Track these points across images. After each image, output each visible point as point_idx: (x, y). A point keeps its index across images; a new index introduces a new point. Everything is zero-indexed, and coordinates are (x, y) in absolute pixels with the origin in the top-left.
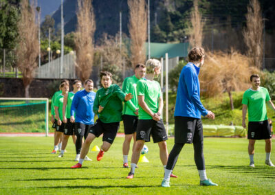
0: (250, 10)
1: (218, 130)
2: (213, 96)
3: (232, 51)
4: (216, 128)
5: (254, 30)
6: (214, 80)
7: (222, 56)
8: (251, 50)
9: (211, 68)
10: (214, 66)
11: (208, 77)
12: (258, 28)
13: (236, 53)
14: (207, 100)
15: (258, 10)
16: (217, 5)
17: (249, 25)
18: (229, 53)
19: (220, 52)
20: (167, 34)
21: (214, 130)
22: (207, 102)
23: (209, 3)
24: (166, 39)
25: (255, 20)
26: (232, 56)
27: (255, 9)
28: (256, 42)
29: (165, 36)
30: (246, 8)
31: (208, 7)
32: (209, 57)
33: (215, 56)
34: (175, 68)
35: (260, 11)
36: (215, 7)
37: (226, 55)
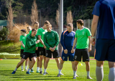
0: (33, 7)
1: (16, 56)
2: (17, 42)
3: (25, 24)
4: (16, 55)
5: (34, 15)
6: (17, 36)
7: (21, 25)
8: (33, 23)
9: (16, 30)
10: (17, 29)
11: (15, 34)
12: (36, 14)
13: (27, 24)
14: (15, 43)
15: (36, 7)
16: (26, 5)
17: (33, 13)
18: (24, 24)
19: (20, 24)
20: (5, 17)
21: (15, 56)
22: (15, 45)
23: (23, 4)
24: (5, 19)
25: (35, 11)
26: (25, 25)
27: (35, 7)
28: (35, 20)
29: (4, 17)
30: (31, 6)
31: (22, 6)
32: (15, 26)
33: (18, 26)
34: (2, 30)
35: (37, 8)
36: (25, 6)
37: (22, 25)
